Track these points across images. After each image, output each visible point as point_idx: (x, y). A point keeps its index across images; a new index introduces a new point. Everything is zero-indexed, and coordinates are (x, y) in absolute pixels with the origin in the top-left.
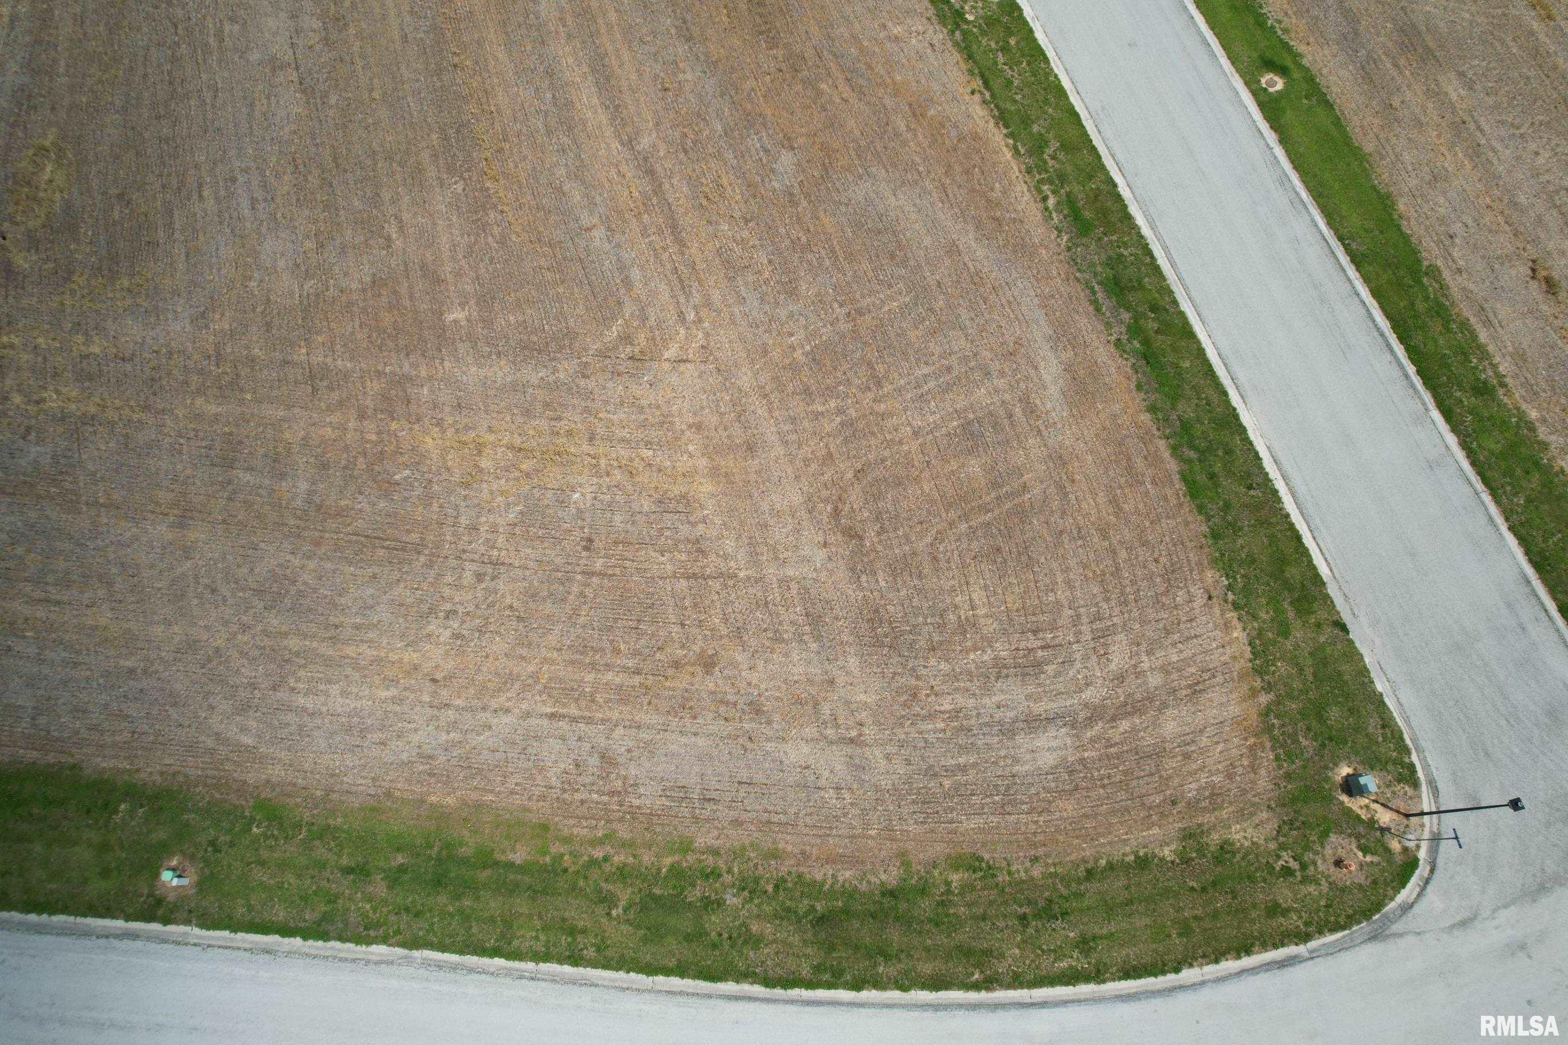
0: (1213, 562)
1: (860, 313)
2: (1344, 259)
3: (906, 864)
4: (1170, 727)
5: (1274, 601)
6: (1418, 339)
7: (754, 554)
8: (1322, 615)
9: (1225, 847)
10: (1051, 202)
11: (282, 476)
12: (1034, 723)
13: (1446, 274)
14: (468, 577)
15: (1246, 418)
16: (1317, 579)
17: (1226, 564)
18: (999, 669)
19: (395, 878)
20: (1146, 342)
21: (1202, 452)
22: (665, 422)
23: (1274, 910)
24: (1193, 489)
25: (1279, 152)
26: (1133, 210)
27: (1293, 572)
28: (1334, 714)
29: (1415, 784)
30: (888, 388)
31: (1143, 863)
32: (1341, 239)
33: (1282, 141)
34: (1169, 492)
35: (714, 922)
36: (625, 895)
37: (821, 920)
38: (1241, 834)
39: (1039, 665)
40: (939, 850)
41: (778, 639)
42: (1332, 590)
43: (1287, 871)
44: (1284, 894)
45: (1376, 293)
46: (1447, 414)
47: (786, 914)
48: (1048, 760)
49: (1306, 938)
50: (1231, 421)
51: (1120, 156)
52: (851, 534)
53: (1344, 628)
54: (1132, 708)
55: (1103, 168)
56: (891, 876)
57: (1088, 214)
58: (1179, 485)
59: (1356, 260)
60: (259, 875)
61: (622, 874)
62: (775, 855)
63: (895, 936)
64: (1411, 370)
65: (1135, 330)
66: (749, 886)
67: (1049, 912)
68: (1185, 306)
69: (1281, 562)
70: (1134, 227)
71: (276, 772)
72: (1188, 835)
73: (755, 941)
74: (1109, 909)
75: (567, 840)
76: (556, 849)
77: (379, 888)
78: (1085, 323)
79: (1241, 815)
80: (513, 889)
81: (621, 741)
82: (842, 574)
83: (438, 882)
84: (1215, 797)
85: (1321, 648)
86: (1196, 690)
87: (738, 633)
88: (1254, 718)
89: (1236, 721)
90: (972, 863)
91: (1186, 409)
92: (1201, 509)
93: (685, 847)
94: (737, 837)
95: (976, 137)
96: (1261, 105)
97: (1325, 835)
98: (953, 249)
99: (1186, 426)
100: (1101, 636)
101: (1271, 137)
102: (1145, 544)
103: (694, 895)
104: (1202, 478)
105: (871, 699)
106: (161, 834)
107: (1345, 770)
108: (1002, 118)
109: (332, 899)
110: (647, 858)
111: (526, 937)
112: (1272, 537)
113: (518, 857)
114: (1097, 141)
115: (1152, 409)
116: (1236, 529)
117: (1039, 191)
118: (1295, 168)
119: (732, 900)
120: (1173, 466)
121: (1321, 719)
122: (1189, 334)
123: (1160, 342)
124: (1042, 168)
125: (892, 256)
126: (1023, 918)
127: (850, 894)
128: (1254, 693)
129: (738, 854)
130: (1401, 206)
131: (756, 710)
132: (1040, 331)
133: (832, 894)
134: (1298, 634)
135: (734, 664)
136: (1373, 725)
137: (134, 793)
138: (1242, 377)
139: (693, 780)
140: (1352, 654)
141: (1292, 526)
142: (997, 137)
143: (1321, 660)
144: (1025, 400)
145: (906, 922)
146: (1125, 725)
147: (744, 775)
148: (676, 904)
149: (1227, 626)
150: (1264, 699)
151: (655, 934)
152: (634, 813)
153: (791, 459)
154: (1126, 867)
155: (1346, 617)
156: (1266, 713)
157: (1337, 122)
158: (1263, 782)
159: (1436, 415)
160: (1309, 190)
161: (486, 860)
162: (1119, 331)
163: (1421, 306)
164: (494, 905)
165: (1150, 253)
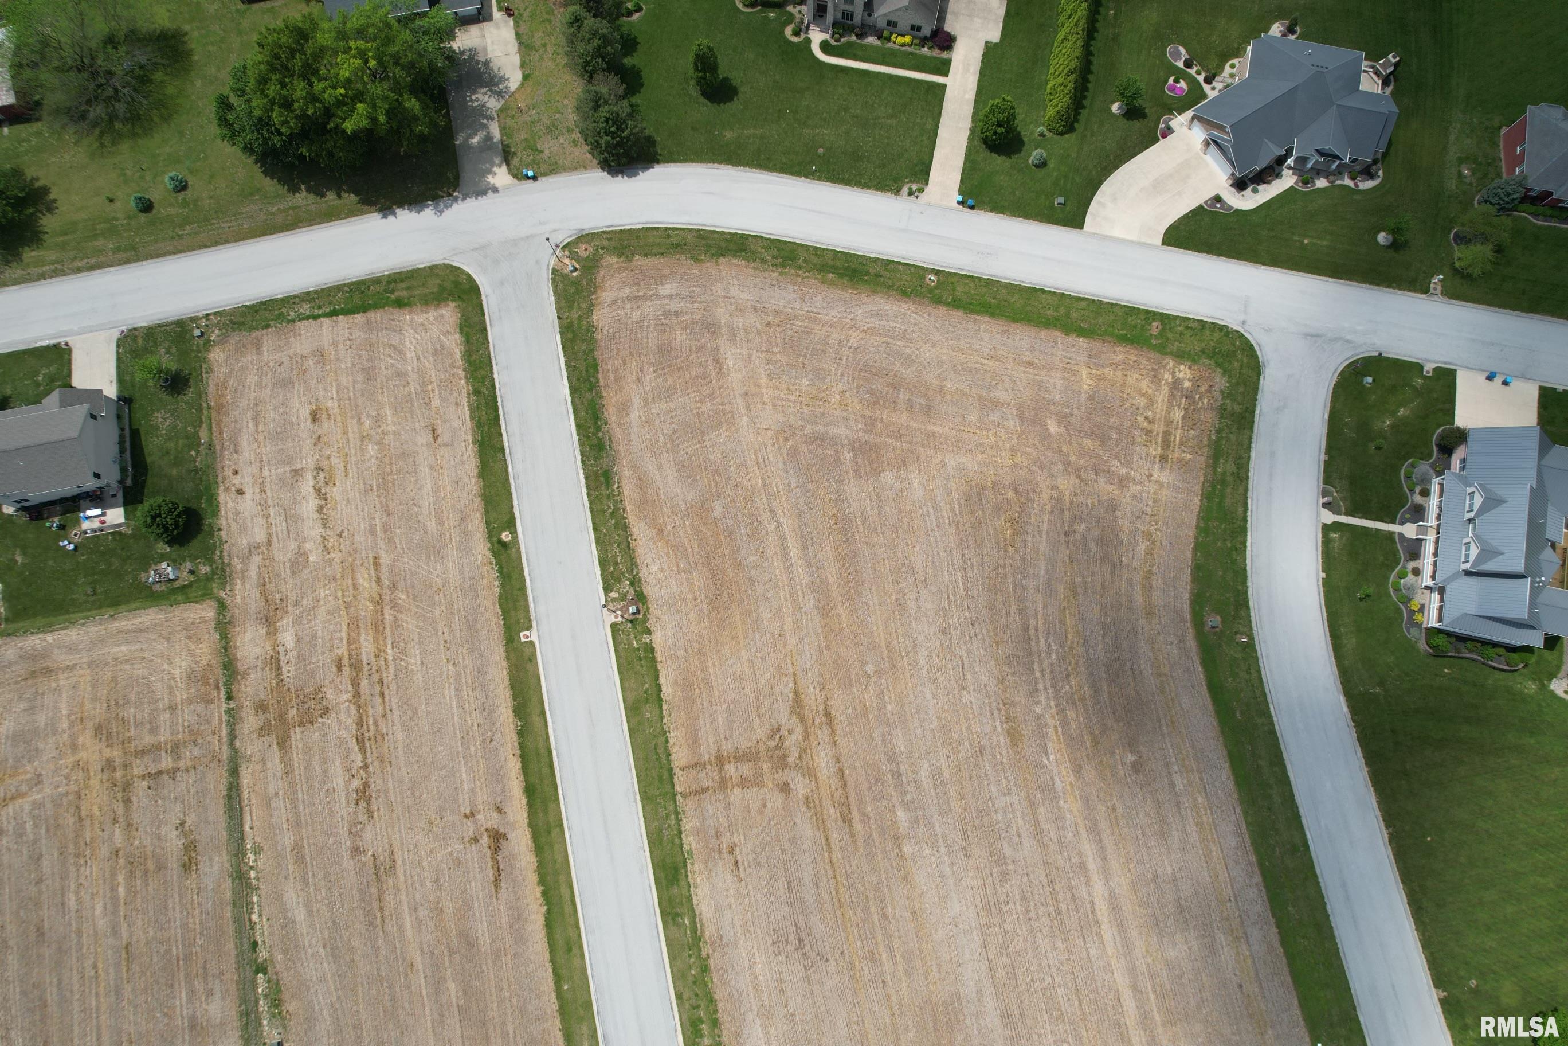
0: (596, 341)
1: (700, 443)
2: (507, 452)
3: (717, 262)
4: (627, 291)
5: (580, 327)
6: (492, 416)
7: (750, 358)
8: (565, 321)
9: (620, 256)
10: (616, 486)
11: (908, 400)
12: (670, 297)
13: (470, 441)
14: (845, 358)
15: (567, 392)
16: (561, 333)
17: (592, 341)
18: (677, 314)
19: (867, 273)
20: (596, 423)
21: (588, 380)
22: (775, 406)
23: (609, 239)
24: (595, 367)
25: (515, 503)
26: (583, 481)
27: (570, 336)
28: (572, 290)
29: (553, 269)
30: (695, 412)
31: (646, 255)
32: (505, 460)
33: (512, 507)
34: (604, 366)
35: (775, 252)
36: (800, 262)
37: (744, 250)
38: (614, 259)
39: (664, 314)
40: (706, 265)
41: (746, 330)
42: (558, 330)
43: (602, 249)
44: (606, 243)
45: (501, 435)
46: (493, 386)
47: (754, 253)
48: (668, 286)
49: (603, 232)
50: (574, 390)
51: (581, 507)
52: (717, 361)
53: (559, 317)
54: (637, 298)
55: (590, 502)
56: (722, 260)
57: (602, 479)
58: (600, 368)
59: (503, 449)
60: (908, 278)
61: (800, 268)
62: (755, 269)
63: (723, 244)
64: (499, 404)
65: (598, 429)
66: (763, 261)
67: (678, 245)
68: (575, 437)
69: (573, 341)
70: (585, 473)
71: (904, 305)
72: (630, 261)
73: (764, 247)
74: (659, 244)
75: (816, 279)
76: (819, 277)
77: (872, 271)
78: (617, 432)
79: (612, 265)
80: (833, 267)
81: (798, 304)
82: (722, 349)
83: (855, 271)
84: (619, 270)
85: (569, 311)
86: (615, 301)
87: (758, 332)
88: (599, 291)
89: (605, 291)
90: (697, 261)
91: (589, 396)
92: (595, 360)
93: (781, 273)
94: (765, 274)
95: (639, 518)
96: (515, 526)
97: (588, 257)
98: (660, 467)
99: (591, 390)
100: (641, 321)
101: (516, 510)
102: (618, 349)
103: (780, 260)
104: (591, 371)
105: (719, 309)
106: (937, 291)
107: (575, 274)
108: (626, 527)
109: (886, 269)
110: (793, 271)
111: (830, 255)
112: (573, 348)
113: (830, 276)
114: (589, 514)
115: (601, 397)
116: (585, 352)
117: (619, 492)
118: (511, 494)
119: (769, 258)
120: (600, 376)
121: (577, 289)
122: (578, 426)
123: (590, 423)
124: (615, 503)
125: (683, 465)
126: (685, 245)
127: (734, 256)
128: (596, 299)
129: (765, 270)
130: (476, 471)
131: (755, 309)
132: (635, 430)
133: (739, 257)
134: (576, 316)
135: (761, 324)
136: (560, 286)
137: (947, 304)
138: (564, 408)
139: (778, 291)
140: (559, 309)
141: (564, 352)
142: (631, 518)
143: (570, 307)
144: (646, 403)
145: (720, 248)
146: (641, 293)
147: (762, 291)
148: (785, 259)
149: (598, 320)
150: (594, 297)
151: (792, 251)
152: (795, 284)
153: (733, 389)
154: (652, 255)
155: (556, 321)
156: (594, 293)
157: (487, 512)
158: (602, 273)
159: (497, 385)
160: (509, 483)
161: (841, 276)
162: (605, 428)
163: (486, 428)
164: (838, 263)
165: (583, 462)
